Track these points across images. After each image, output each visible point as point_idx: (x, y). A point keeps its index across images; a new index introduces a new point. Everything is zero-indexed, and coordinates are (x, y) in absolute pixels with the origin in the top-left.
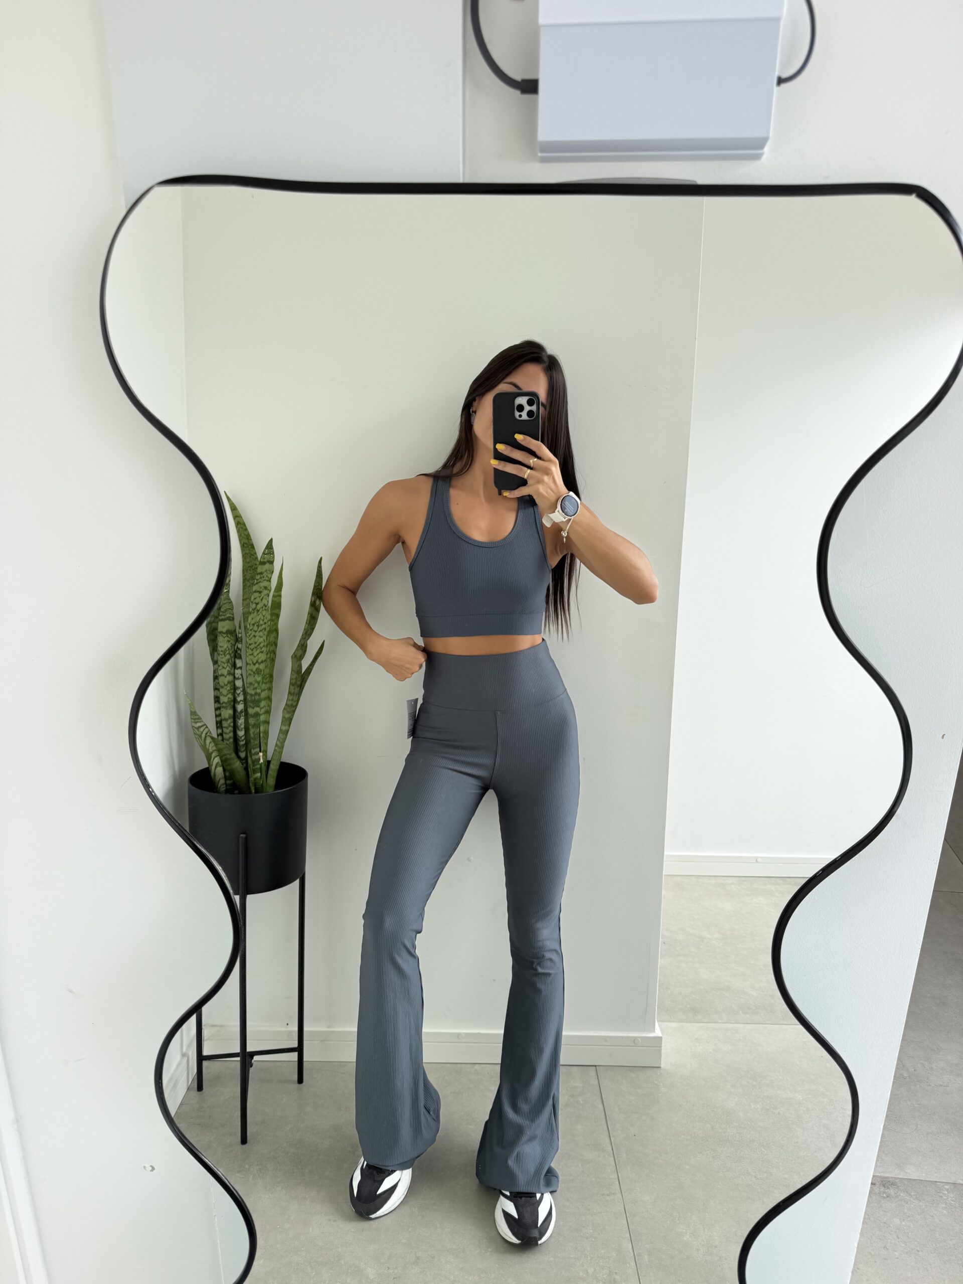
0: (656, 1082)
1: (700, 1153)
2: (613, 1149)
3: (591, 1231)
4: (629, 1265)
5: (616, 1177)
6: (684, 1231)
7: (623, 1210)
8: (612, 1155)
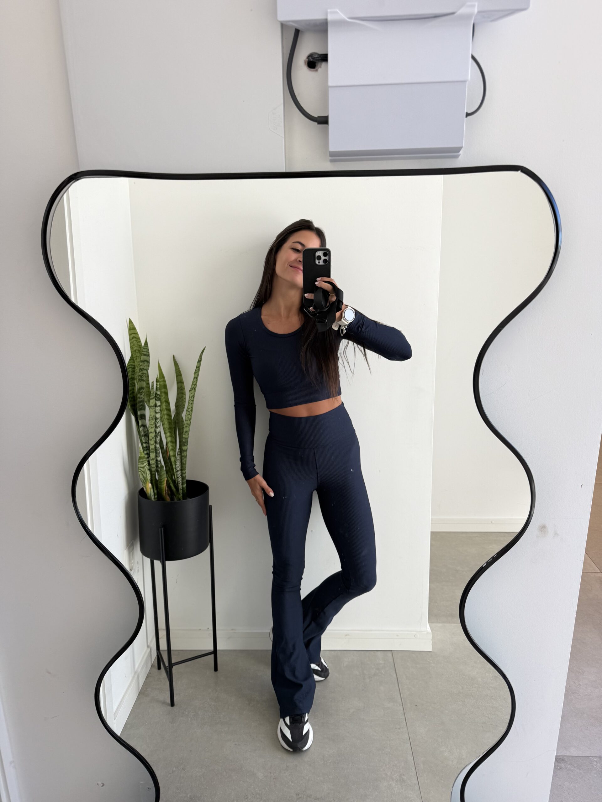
0: (428, 660)
1: (455, 703)
2: (402, 701)
3: (389, 750)
4: (412, 770)
5: (404, 718)
6: (445, 750)
7: (408, 738)
8: (402, 705)
